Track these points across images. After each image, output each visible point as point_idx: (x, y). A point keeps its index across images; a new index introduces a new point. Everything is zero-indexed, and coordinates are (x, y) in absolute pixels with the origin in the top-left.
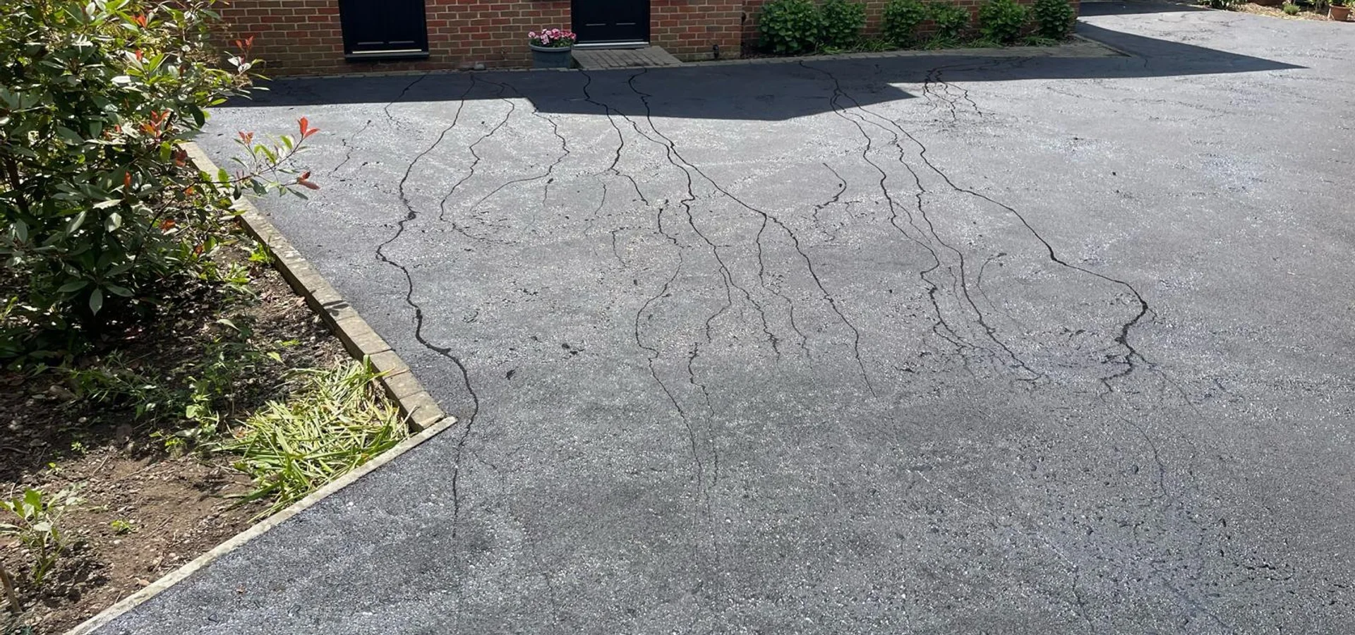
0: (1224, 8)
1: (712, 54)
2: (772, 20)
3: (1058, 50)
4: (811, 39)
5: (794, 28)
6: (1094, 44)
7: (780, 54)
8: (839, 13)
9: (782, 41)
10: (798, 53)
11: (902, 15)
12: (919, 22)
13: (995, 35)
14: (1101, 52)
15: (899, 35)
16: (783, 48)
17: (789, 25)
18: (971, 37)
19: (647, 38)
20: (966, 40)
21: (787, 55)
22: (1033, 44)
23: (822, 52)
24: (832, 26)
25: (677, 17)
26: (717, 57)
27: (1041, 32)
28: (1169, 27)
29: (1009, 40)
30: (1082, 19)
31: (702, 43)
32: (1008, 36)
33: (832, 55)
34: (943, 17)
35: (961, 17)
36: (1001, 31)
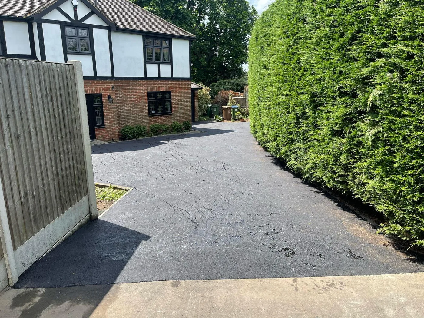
0: (220, 121)
1: (112, 141)
2: (125, 132)
3: (190, 132)
4: (135, 135)
5: (131, 133)
6: (197, 131)
7: (128, 139)
8: (140, 129)
9: (128, 136)
10: (133, 139)
11: (155, 128)
12: (159, 129)
13: (176, 131)
14: (199, 132)
15: (155, 132)
16: (129, 138)
17: (130, 132)
18: (171, 132)
19: (95, 138)
20: (170, 132)
21: (130, 139)
22: (184, 132)
23: (138, 138)
24: (139, 132)
25: (102, 133)
26: (113, 141)
27: (185, 129)
28: (211, 126)
29: (179, 132)
30: (192, 126)
31: (109, 138)
32: (179, 130)
33: (141, 138)
34: (164, 128)
35: (168, 127)
36: (177, 130)
